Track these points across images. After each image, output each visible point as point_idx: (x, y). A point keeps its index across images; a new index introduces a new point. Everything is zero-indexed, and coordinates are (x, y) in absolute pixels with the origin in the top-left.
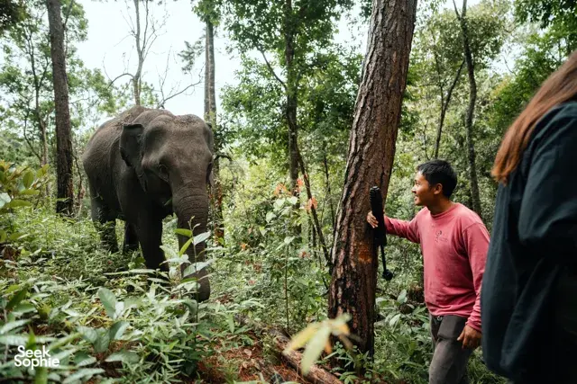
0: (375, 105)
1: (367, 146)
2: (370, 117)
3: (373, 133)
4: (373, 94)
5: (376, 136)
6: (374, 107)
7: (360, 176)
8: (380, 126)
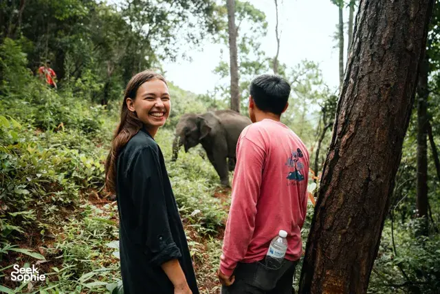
0: (360, 75)
1: (346, 137)
2: (352, 95)
3: (354, 118)
4: (359, 60)
5: (358, 122)
6: (358, 80)
7: (334, 179)
8: (366, 107)
